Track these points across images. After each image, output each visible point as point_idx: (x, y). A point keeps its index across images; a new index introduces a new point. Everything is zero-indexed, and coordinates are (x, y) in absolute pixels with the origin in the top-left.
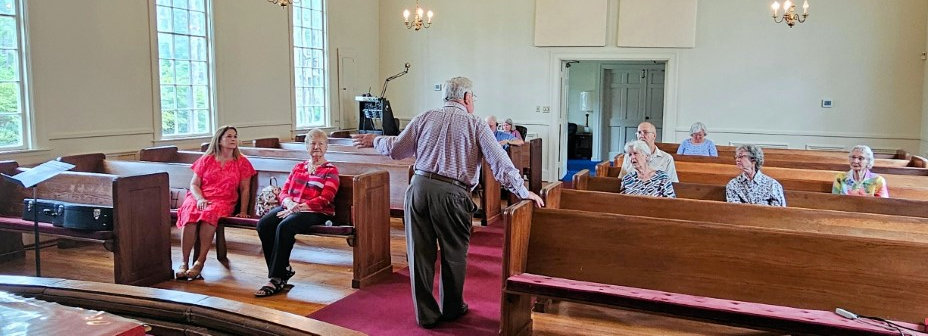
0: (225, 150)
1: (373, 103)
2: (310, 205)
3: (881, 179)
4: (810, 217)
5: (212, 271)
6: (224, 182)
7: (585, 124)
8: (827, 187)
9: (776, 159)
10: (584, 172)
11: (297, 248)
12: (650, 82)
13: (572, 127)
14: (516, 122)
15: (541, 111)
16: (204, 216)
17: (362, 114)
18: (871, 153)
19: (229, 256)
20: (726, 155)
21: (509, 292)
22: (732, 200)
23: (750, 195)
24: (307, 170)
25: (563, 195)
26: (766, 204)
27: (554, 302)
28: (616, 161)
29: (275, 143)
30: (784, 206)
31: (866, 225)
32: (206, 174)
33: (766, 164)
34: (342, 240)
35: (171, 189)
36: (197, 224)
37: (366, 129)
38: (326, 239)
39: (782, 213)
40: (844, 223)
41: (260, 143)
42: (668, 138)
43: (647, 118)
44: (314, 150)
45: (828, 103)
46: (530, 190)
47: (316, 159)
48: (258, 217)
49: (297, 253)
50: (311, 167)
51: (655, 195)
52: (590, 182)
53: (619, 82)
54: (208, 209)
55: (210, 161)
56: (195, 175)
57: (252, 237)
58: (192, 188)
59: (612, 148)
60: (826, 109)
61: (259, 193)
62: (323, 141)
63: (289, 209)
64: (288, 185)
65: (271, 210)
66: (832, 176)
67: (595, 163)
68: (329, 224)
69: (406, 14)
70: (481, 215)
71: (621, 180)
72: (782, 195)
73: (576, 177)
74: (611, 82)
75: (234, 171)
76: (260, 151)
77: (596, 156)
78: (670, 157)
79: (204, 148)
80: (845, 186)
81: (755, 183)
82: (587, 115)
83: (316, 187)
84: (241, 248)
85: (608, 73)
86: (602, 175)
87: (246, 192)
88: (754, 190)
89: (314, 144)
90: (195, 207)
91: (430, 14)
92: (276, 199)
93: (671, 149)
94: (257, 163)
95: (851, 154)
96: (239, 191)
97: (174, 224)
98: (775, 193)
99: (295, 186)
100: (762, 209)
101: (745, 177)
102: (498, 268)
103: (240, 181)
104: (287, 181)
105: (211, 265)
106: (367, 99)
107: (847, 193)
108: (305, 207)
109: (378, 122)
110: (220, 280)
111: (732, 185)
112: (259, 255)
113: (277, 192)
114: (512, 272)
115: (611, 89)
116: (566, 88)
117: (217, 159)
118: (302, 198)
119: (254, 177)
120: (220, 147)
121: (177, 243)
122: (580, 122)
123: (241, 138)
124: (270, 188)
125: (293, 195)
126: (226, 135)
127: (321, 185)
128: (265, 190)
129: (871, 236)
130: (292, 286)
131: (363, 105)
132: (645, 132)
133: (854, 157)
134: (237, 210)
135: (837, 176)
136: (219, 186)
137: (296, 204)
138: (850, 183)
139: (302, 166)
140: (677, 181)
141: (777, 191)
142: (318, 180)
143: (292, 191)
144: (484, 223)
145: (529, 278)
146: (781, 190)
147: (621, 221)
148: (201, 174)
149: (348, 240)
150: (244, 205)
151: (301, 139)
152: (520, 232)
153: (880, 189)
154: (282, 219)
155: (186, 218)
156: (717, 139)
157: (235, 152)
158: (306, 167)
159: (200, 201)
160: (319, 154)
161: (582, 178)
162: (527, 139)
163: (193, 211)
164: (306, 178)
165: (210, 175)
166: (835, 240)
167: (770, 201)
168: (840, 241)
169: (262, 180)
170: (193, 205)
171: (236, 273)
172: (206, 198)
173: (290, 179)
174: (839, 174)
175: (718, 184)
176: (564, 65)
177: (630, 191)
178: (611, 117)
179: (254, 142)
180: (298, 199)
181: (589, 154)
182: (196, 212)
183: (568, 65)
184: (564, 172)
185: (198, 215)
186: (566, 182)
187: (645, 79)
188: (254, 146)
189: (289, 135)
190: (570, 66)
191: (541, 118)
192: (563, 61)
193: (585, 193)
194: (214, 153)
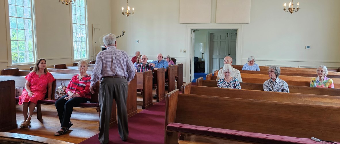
0: (41, 69)
2: (80, 94)
3: (331, 80)
4: (300, 97)
5: (35, 124)
6: (40, 84)
7: (202, 57)
8: (308, 84)
9: (286, 72)
10: (201, 78)
11: (74, 113)
12: (230, 39)
13: (196, 59)
14: (172, 56)
15: (183, 52)
18: (327, 69)
19: (43, 117)
20: (264, 70)
21: (168, 131)
22: (266, 90)
23: (274, 88)
24: (78, 78)
25: (192, 88)
26: (281, 92)
27: (188, 135)
28: (215, 74)
29: (64, 67)
31: (325, 100)
32: (32, 80)
34: (94, 109)
35: (16, 88)
38: (87, 109)
39: (288, 95)
40: (314, 100)
41: (57, 67)
42: (238, 63)
43: (229, 54)
44: (81, 69)
45: (308, 47)
47: (82, 73)
48: (56, 100)
49: (74, 116)
50: (80, 77)
52: (203, 83)
53: (217, 38)
54: (33, 96)
55: (34, 74)
56: (27, 81)
57: (53, 109)
59: (213, 68)
60: (307, 50)
61: (57, 89)
62: (85, 65)
63: (70, 96)
64: (69, 85)
65: (62, 96)
67: (206, 74)
69: (123, 9)
72: (288, 88)
73: (197, 80)
74: (213, 39)
75: (45, 79)
76: (57, 70)
77: (207, 71)
78: (239, 71)
79: (31, 69)
81: (276, 82)
82: (203, 54)
83: (82, 86)
84: (48, 114)
85: (212, 35)
86: (209, 79)
87: (50, 89)
89: (81, 66)
90: (27, 95)
91: (133, 9)
92: (64, 91)
93: (239, 68)
94: (56, 75)
95: (318, 69)
96: (47, 88)
100: (279, 94)
101: (271, 80)
102: (163, 121)
103: (48, 83)
104: (69, 83)
105: (35, 122)
107: (316, 87)
108: (77, 95)
110: (39, 129)
111: (266, 83)
112: (56, 117)
113: (65, 88)
114: (169, 122)
115: (213, 42)
116: (193, 42)
117: (37, 73)
118: (76, 91)
119: (54, 81)
120: (38, 68)
121: (20, 112)
122: (199, 56)
124: (61, 87)
125: (72, 90)
127: (84, 85)
128: (59, 87)
129: (327, 105)
130: (72, 130)
132: (227, 61)
133: (319, 71)
134: (46, 97)
135: (312, 79)
136: (38, 86)
137: (73, 94)
138: (317, 82)
139: (76, 76)
140: (242, 82)
142: (83, 83)
143: (71, 88)
144: (158, 101)
145: (177, 125)
147: (217, 99)
148: (30, 81)
149: (97, 109)
150: (50, 95)
151: (76, 65)
152: (173, 104)
153: (331, 85)
154: (67, 101)
155: (23, 100)
156: (260, 63)
157: (45, 70)
158: (78, 77)
159: (29, 93)
160: (84, 71)
161: (200, 81)
162: (177, 64)
164: (78, 82)
165: (34, 81)
166: (311, 107)
167: (282, 90)
168: (314, 107)
169: (58, 83)
171: (46, 125)
172: (32, 91)
173: (71, 82)
174: (313, 78)
175: (259, 83)
176: (193, 32)
178: (213, 54)
179: (55, 66)
180: (74, 92)
181: (204, 71)
183: (194, 32)
184: (193, 78)
186: (193, 83)
187: (228, 37)
188: (55, 68)
189: (70, 63)
190: (195, 32)
191: (183, 55)
192: (192, 30)
193: (201, 87)
194: (36, 71)
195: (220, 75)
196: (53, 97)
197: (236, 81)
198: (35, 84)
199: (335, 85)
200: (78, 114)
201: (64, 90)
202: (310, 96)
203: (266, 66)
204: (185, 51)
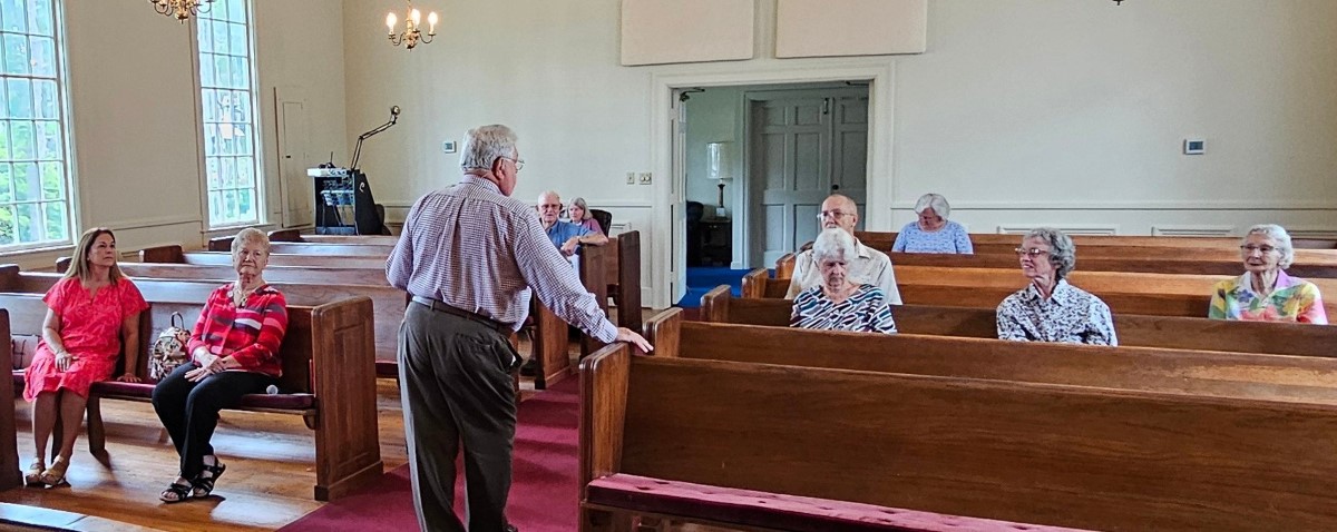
0: (97, 269)
1: (339, 180)
2: (240, 358)
3: (1311, 288)
4: (1168, 364)
5: (82, 471)
6: (95, 324)
7: (717, 202)
8: (1199, 305)
9: (1099, 256)
10: (722, 289)
12: (838, 121)
13: (694, 209)
14: (593, 203)
15: (637, 182)
16: (66, 380)
17: (320, 199)
18: (1288, 238)
19: (108, 446)
20: (995, 251)
21: (593, 507)
22: (1008, 335)
23: (1046, 325)
24: (231, 300)
25: (684, 333)
26: (1078, 341)
27: (673, 523)
28: (780, 269)
29: (175, 255)
30: (1114, 343)
31: (1283, 377)
32: (68, 310)
33: (1078, 267)
34: (296, 419)
35: (13, 337)
36: (55, 395)
37: (327, 225)
38: (267, 416)
39: (1109, 356)
40: (1235, 374)
41: (151, 255)
42: (875, 225)
43: (836, 187)
45: (1196, 146)
46: (621, 324)
47: (247, 279)
48: (153, 381)
49: (220, 441)
50: (238, 294)
51: (858, 329)
52: (733, 308)
53: (781, 118)
54: (74, 368)
55: (73, 288)
56: (50, 313)
57: (142, 414)
58: (45, 333)
59: (770, 246)
60: (1193, 159)
61: (155, 340)
62: (261, 250)
63: (204, 367)
64: (201, 326)
65: (176, 368)
66: (1207, 285)
67: (741, 273)
68: (272, 390)
69: (392, 20)
70: (534, 370)
71: (791, 303)
72: (1111, 325)
73: (708, 299)
74: (766, 123)
75: (112, 303)
76: (153, 269)
77: (739, 260)
78: (885, 258)
80: (1235, 306)
81: (1054, 302)
82: (721, 186)
83: (248, 328)
84: (126, 434)
85: (759, 107)
86: (755, 295)
87: (133, 340)
88: (1052, 317)
90: (52, 365)
91: (433, 19)
92: (183, 349)
93: (882, 242)
94: (152, 289)
95: (1244, 242)
96: (122, 337)
97: (19, 395)
98: (1095, 321)
99: (214, 328)
100: (1071, 350)
101: (1033, 292)
102: (572, 464)
103: (123, 320)
104: (200, 319)
105: (81, 462)
106: (327, 172)
107: (1240, 318)
108: (231, 362)
109: (347, 212)
110: (96, 488)
111: (1008, 307)
112: (161, 444)
113: (183, 338)
114: (597, 472)
115: (766, 134)
116: (681, 138)
117: (84, 284)
118: (225, 346)
119: (145, 311)
120: (88, 263)
121: (26, 426)
122: (707, 198)
123: (119, 249)
124: (171, 332)
125: (211, 342)
126: (97, 243)
127: (257, 325)
128: (165, 335)
129: (1296, 400)
130: (223, 499)
131: (320, 183)
132: (837, 213)
133: (1251, 247)
134: (119, 371)
135: (1219, 286)
136: (90, 330)
137: (215, 357)
138: (1244, 297)
139: (224, 292)
140: (899, 302)
141: (1100, 316)
142: (252, 316)
143: (208, 335)
144: (540, 384)
145: (627, 483)
146: (1108, 315)
147: (795, 378)
148: (59, 310)
149: (305, 418)
150: (131, 362)
151: (224, 246)
152: (609, 400)
153: (1309, 307)
154: (194, 384)
155: (38, 386)
156: (971, 220)
157: (113, 272)
158: (230, 294)
159: (60, 356)
160: (252, 271)
161: (718, 300)
162: (613, 233)
163: (49, 371)
164: (232, 315)
165: (73, 312)
166: (1221, 407)
167: (1085, 336)
168: (1236, 409)
169: (158, 318)
170: (48, 363)
171: (121, 476)
172: (68, 350)
173: (205, 315)
174: (1223, 281)
175: (983, 306)
176: (677, 96)
177: (810, 321)
178: (765, 188)
179: (142, 253)
180: (218, 349)
181: (729, 259)
182: (54, 374)
183: (684, 97)
184: (681, 292)
185: (58, 379)
186: (689, 307)
187: (830, 116)
188: (142, 259)
189: (198, 240)
190: (687, 97)
191: (638, 194)
192: (674, 89)
193: (725, 327)
194: (79, 275)
195: (805, 276)
196: (141, 372)
197: (875, 297)
198: (77, 322)
199: (1328, 308)
200: (233, 434)
201: (180, 345)
202: (1215, 358)
203: (1003, 232)
204: (648, 179)
